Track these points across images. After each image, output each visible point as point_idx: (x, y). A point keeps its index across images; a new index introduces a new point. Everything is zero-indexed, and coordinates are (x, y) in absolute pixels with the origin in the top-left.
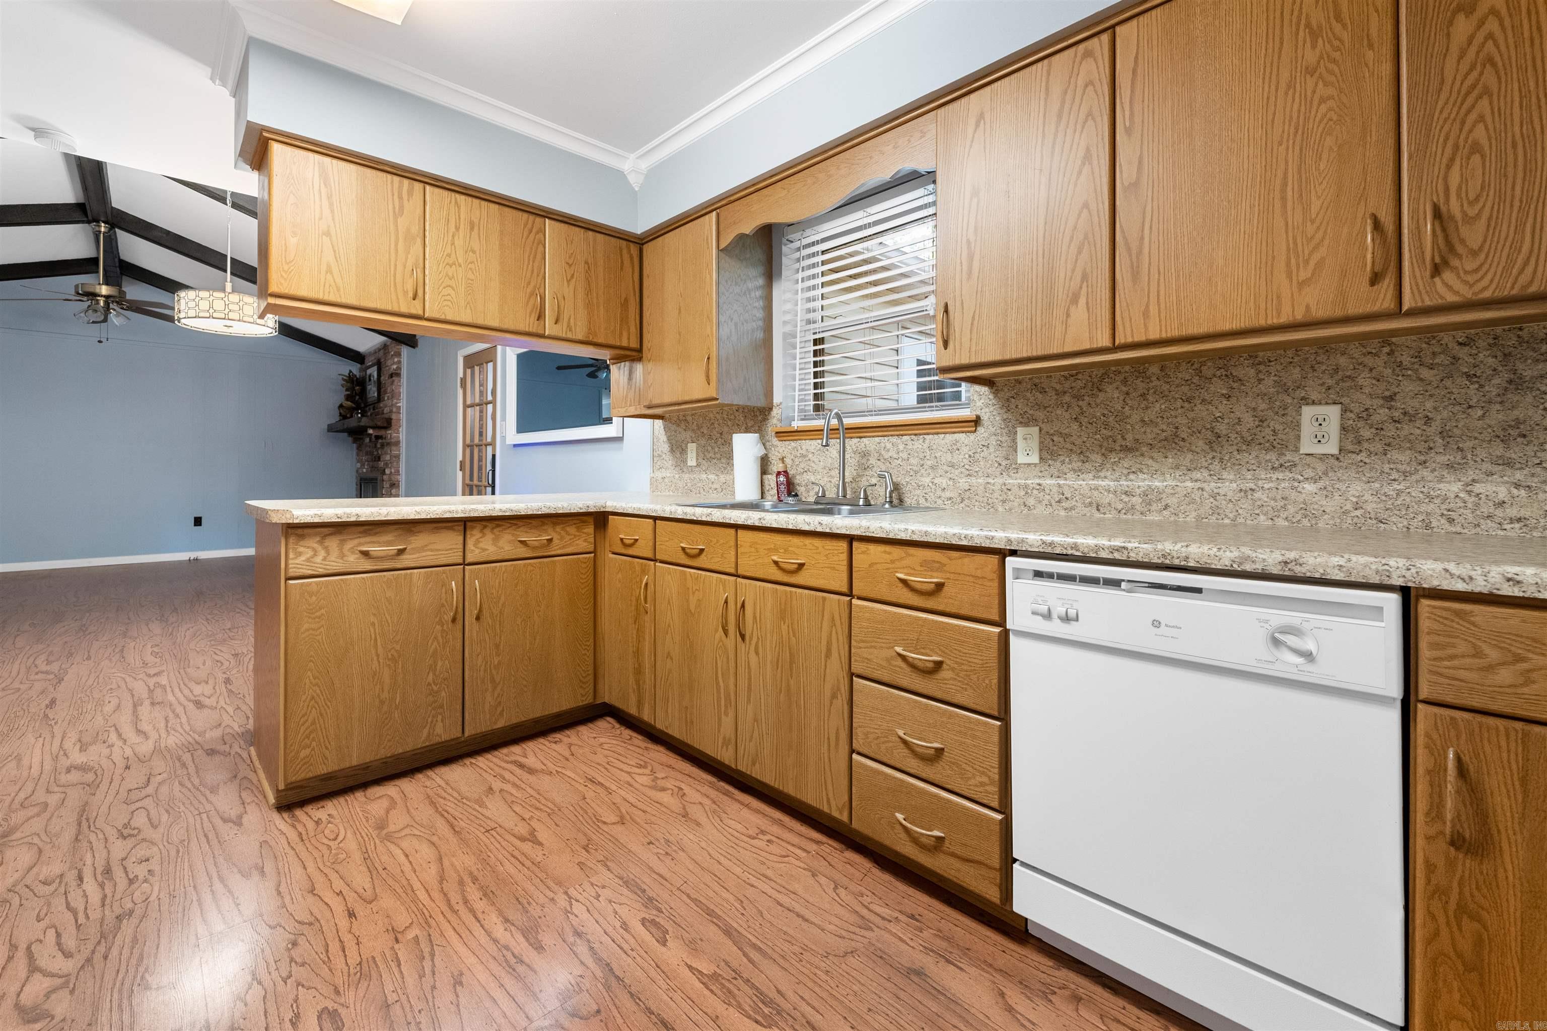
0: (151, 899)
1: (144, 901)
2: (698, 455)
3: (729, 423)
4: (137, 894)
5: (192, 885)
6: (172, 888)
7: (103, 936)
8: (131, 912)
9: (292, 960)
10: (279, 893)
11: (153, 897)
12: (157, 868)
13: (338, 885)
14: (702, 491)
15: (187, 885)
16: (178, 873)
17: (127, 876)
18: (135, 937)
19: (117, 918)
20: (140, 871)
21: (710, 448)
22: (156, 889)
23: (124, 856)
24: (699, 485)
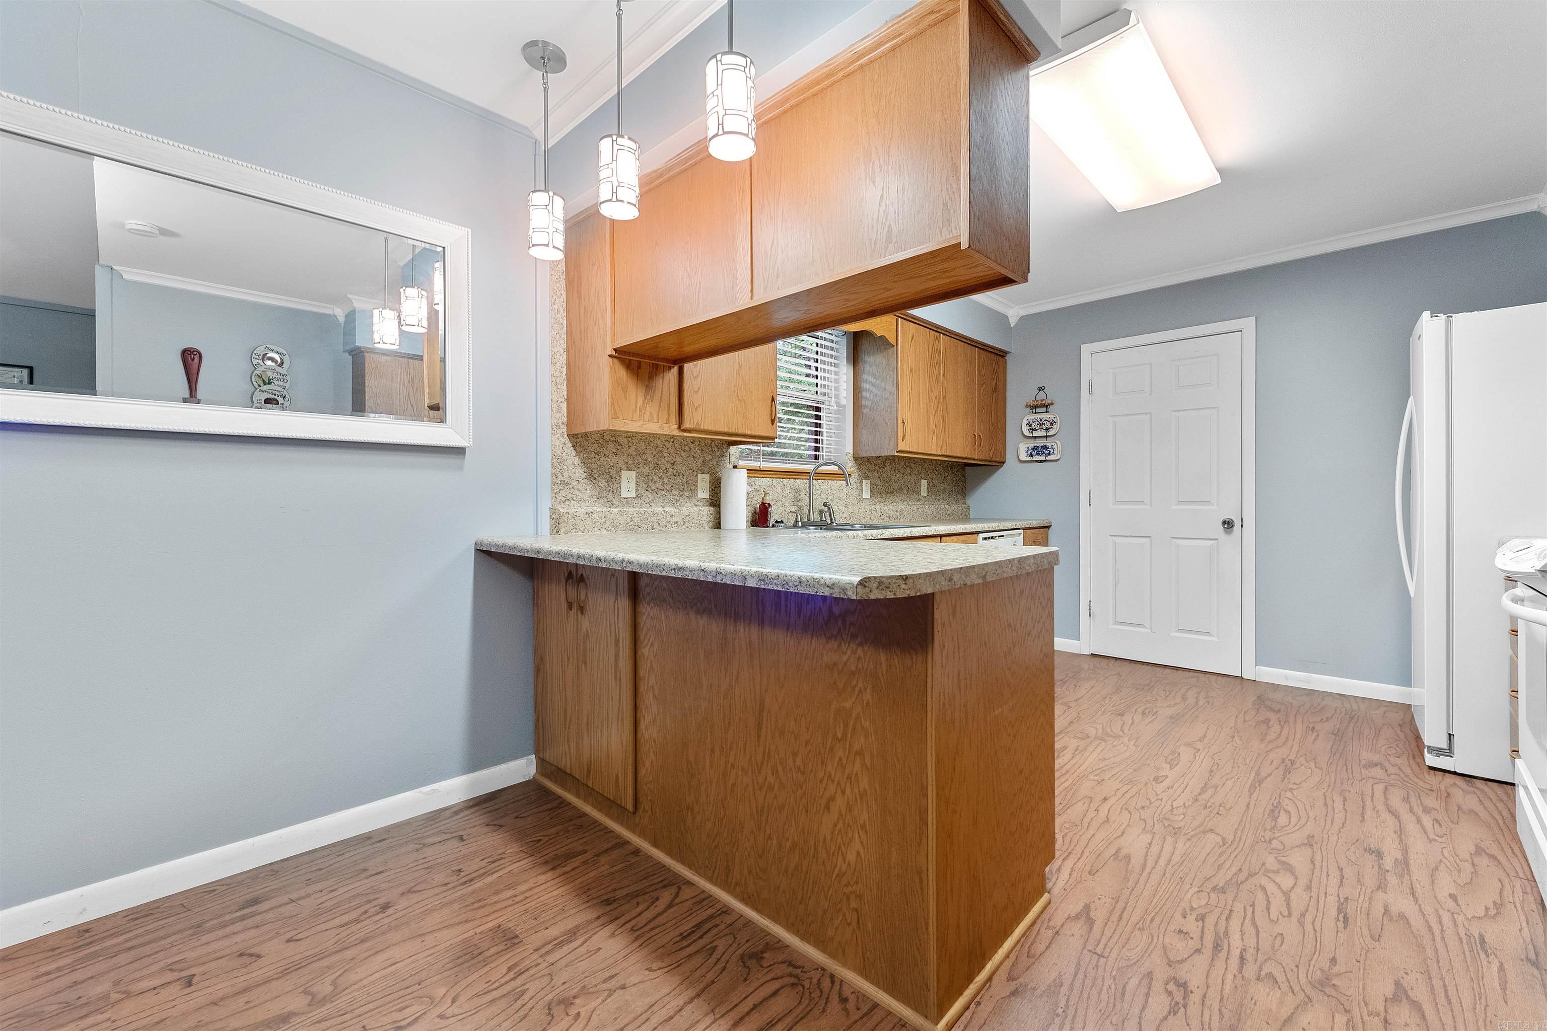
0: (1197, 889)
1: (1202, 891)
2: (637, 485)
3: (683, 454)
4: (1203, 902)
5: (1164, 878)
6: (1178, 887)
7: (1238, 885)
8: (1214, 889)
9: (1151, 803)
10: (1123, 833)
11: (1195, 889)
12: (1178, 916)
13: (1092, 814)
14: (656, 526)
15: (1168, 881)
16: (1166, 897)
17: (1203, 927)
18: (1218, 869)
19: (1225, 892)
20: (1191, 925)
21: (656, 478)
22: (1189, 895)
23: (1196, 956)
24: (653, 519)
